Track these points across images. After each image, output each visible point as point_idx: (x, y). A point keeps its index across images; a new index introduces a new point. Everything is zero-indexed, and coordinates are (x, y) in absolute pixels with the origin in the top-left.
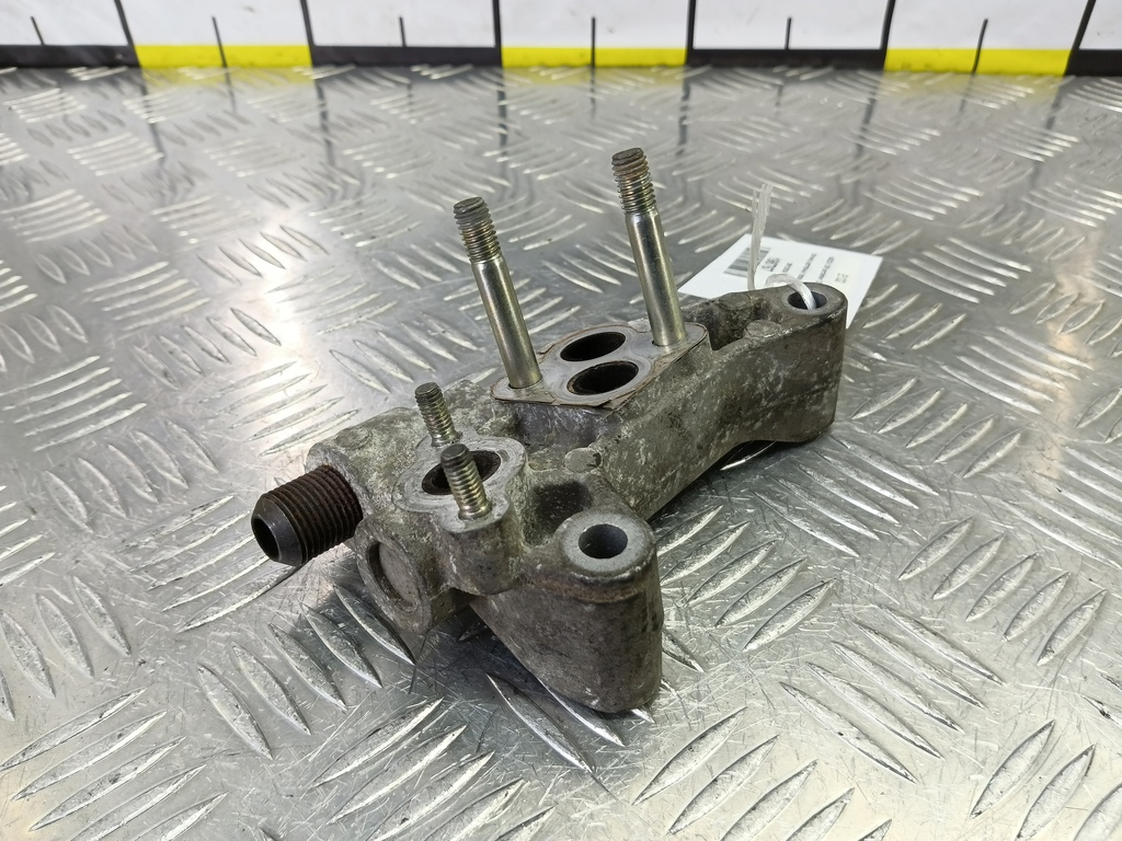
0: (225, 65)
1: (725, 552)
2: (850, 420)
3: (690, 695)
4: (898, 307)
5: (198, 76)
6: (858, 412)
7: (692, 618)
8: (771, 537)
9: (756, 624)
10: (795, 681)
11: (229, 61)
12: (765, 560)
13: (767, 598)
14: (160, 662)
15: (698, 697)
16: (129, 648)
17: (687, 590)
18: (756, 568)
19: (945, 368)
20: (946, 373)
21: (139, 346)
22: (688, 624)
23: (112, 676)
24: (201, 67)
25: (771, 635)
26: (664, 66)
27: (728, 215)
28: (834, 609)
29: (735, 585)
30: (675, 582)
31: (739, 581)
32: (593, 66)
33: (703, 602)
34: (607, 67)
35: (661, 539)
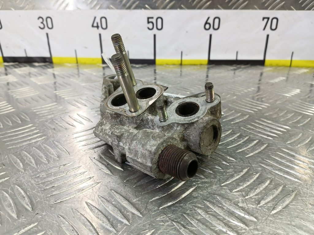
0: (77, 63)
1: (254, 181)
2: (285, 144)
3: (254, 229)
4: (289, 116)
5: (70, 65)
6: (287, 142)
7: (248, 203)
8: (269, 176)
9: (273, 204)
10: (293, 223)
11: (79, 62)
12: (269, 184)
13: (274, 196)
14: (44, 214)
15: (257, 230)
16: (33, 209)
17: (244, 193)
18: (267, 186)
19: (310, 131)
20: (311, 132)
21: (46, 122)
22: (247, 205)
23: (25, 218)
24: (70, 63)
25: (280, 208)
26: (201, 65)
27: (228, 94)
28: (300, 199)
29: (261, 192)
30: (238, 191)
31: (262, 190)
32: (181, 64)
33: (251, 197)
34: (185, 65)
35: (230, 177)
